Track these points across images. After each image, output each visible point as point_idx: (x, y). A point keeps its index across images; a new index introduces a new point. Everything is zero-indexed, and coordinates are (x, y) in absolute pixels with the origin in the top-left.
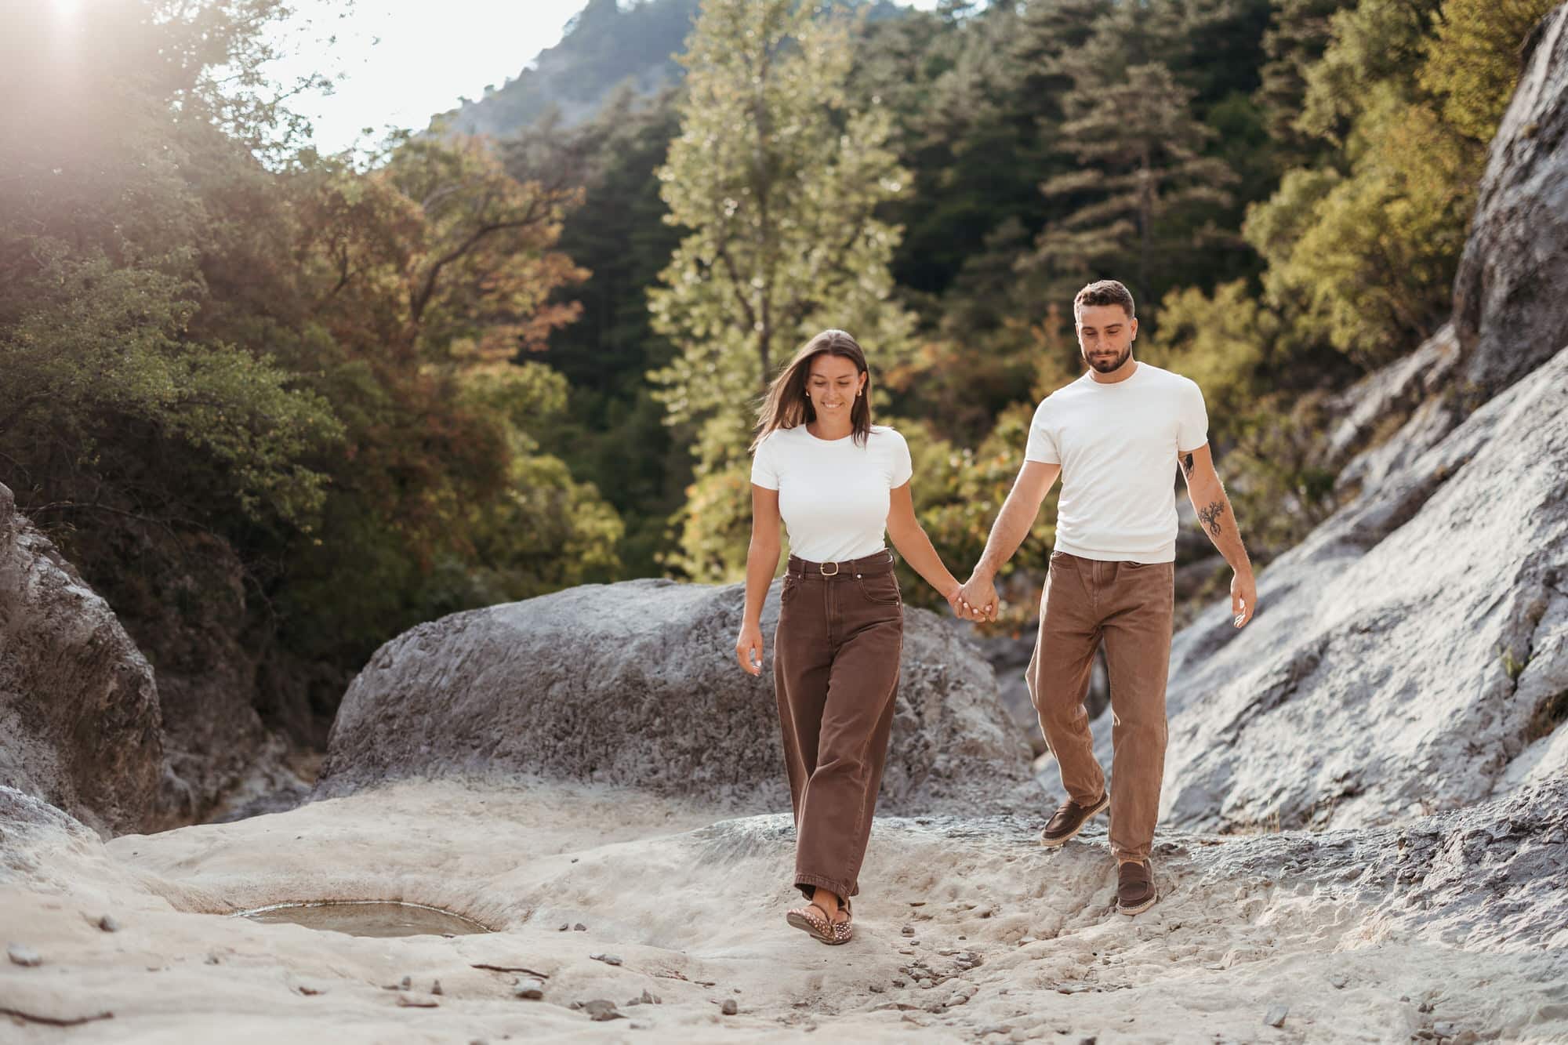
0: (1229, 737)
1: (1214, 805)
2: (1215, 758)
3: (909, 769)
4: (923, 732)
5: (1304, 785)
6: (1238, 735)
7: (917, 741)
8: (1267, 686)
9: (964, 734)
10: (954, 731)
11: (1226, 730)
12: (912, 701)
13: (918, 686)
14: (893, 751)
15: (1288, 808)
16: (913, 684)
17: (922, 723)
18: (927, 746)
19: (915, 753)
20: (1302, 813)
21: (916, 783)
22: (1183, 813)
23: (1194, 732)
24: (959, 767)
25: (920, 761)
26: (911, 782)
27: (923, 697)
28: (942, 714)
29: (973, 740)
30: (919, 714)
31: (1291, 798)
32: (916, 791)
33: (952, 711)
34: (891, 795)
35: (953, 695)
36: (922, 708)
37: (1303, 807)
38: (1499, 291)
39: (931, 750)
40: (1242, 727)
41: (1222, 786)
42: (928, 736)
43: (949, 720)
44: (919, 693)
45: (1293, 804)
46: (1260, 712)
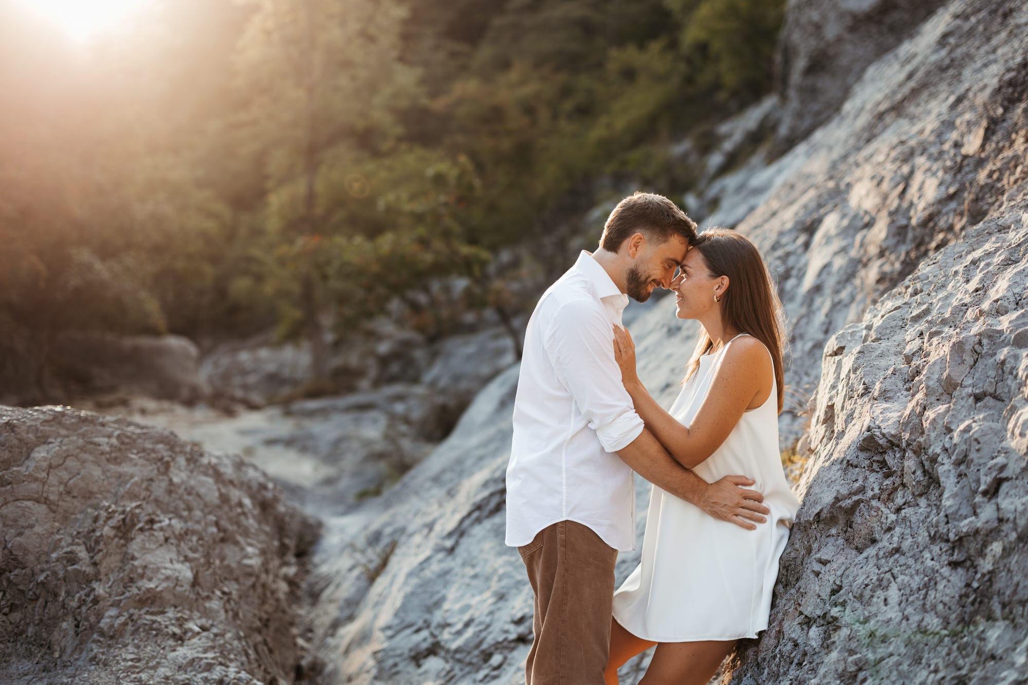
0: (449, 543)
1: (427, 616)
2: (435, 567)
3: (77, 626)
4: (95, 585)
5: (488, 620)
6: (457, 543)
7: (88, 595)
8: (486, 493)
9: (140, 584)
10: (132, 580)
11: (450, 535)
12: (89, 550)
13: (98, 534)
14: (64, 606)
15: (472, 645)
16: (94, 531)
17: (98, 573)
18: (96, 601)
19: (84, 609)
20: (483, 652)
21: (81, 643)
22: (402, 621)
23: (430, 526)
24: (125, 624)
25: (87, 619)
26: (77, 642)
27: (101, 546)
28: (122, 561)
29: (149, 590)
30: (95, 564)
31: (477, 634)
32: (81, 651)
33: (133, 558)
34: (57, 655)
35: (139, 538)
36: (98, 558)
37: (484, 646)
38: (800, 64)
39: (101, 604)
40: (462, 534)
41: (436, 598)
42: (100, 589)
43: (128, 568)
44: (97, 542)
45: (477, 640)
46: (479, 520)
